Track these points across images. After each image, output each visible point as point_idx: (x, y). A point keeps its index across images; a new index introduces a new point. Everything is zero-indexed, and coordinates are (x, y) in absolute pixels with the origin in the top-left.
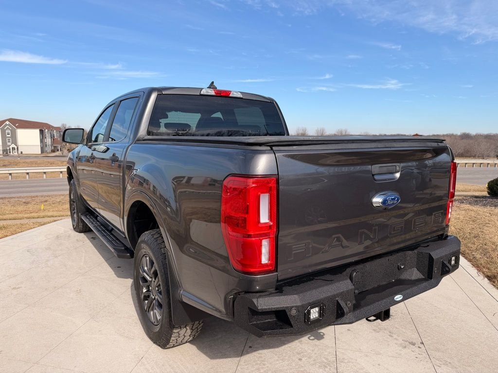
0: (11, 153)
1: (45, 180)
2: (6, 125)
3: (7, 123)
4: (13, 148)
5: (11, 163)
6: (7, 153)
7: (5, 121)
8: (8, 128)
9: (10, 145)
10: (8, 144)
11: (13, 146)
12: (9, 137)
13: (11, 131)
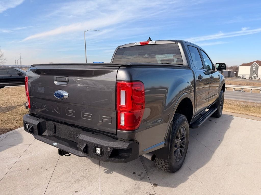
0: (254, 79)
1: (251, 93)
2: (254, 64)
3: (255, 63)
4: (255, 76)
5: (250, 84)
6: (251, 79)
7: (254, 62)
8: (255, 66)
9: (254, 75)
10: (253, 74)
11: (256, 75)
12: (254, 70)
13: (256, 67)
